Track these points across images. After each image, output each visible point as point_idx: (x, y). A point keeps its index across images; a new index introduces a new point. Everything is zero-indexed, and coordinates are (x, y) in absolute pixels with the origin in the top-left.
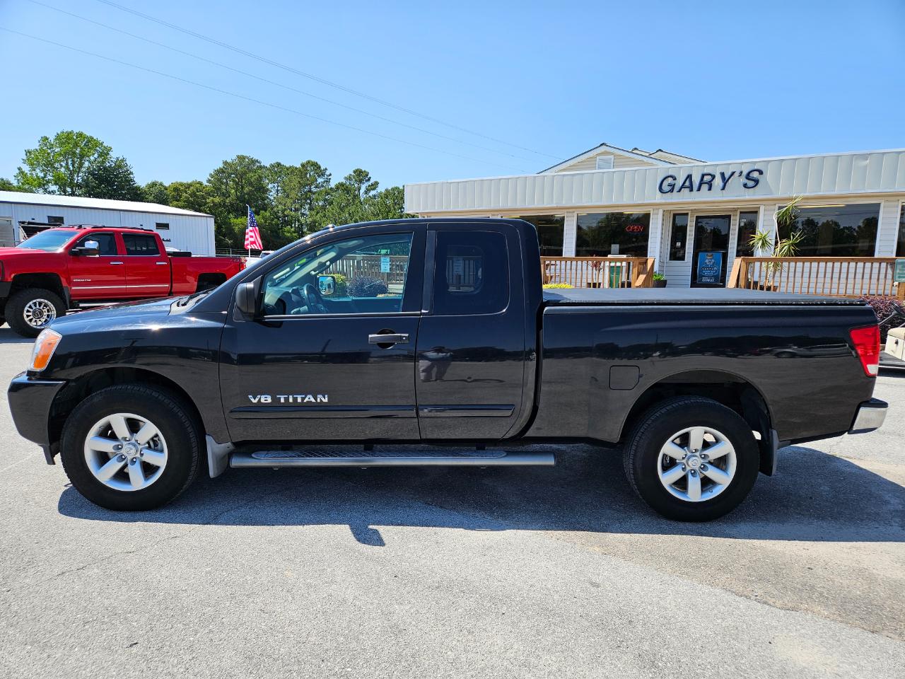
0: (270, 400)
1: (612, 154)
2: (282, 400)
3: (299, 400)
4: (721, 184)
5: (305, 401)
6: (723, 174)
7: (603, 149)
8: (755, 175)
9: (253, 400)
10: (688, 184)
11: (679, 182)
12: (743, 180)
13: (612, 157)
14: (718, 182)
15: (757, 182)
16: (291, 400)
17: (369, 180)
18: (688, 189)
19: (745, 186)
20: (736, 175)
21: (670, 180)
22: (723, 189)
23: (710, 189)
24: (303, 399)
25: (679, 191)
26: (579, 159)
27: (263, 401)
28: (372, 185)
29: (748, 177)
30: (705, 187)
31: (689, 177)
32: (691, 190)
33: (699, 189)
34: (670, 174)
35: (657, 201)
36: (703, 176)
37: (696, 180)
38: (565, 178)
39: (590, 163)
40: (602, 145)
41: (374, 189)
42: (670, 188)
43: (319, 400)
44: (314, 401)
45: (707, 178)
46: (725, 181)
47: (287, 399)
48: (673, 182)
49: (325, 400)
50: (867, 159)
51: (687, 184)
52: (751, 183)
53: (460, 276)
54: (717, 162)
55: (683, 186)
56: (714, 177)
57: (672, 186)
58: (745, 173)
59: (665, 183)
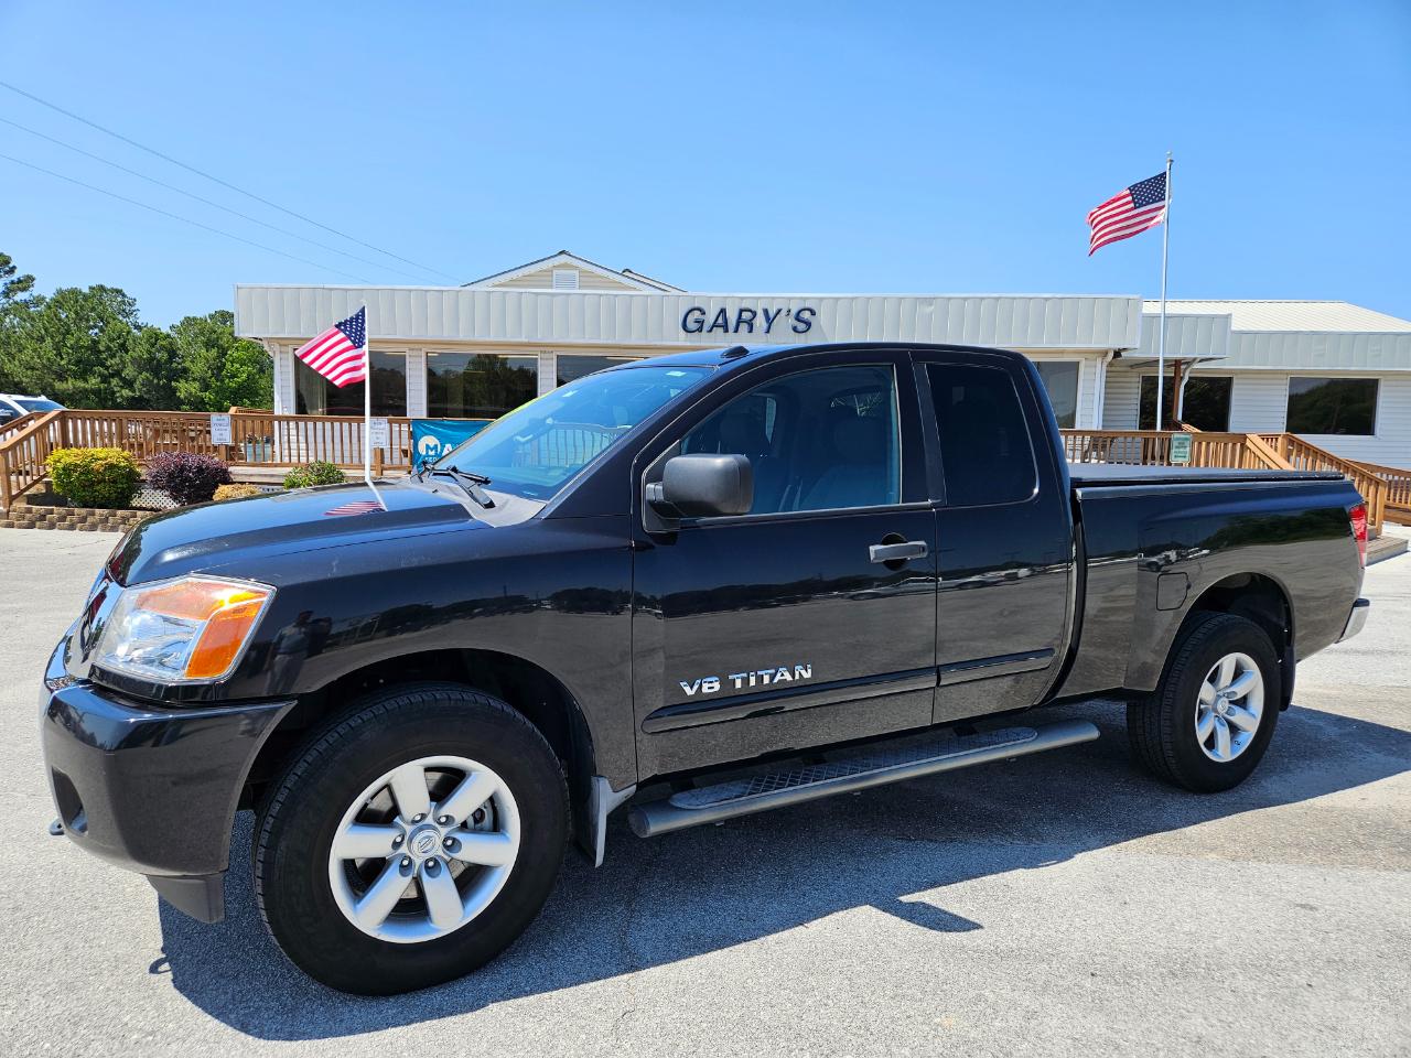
0: (717, 686)
1: (576, 268)
2: (738, 684)
3: (766, 680)
4: (765, 325)
5: (775, 681)
6: (766, 312)
7: (563, 259)
8: (806, 315)
9: (688, 690)
10: (722, 323)
11: (710, 318)
12: (792, 321)
13: (577, 273)
14: (760, 321)
15: (809, 325)
16: (753, 682)
17: (12, 270)
18: (721, 330)
19: (795, 329)
20: (783, 313)
21: (697, 314)
22: (768, 332)
23: (751, 331)
24: (772, 677)
25: (710, 331)
26: (526, 271)
27: (705, 689)
28: (20, 281)
29: (798, 318)
30: (744, 327)
31: (723, 311)
32: (726, 331)
33: (736, 331)
34: (696, 305)
35: (681, 343)
36: (741, 311)
37: (732, 317)
38: (540, 298)
39: (544, 279)
40: (561, 253)
41: (24, 289)
42: (696, 326)
43: (797, 677)
44: (788, 677)
45: (746, 315)
46: (769, 321)
47: (746, 681)
48: (702, 317)
49: (807, 675)
50: (931, 305)
51: (720, 321)
52: (801, 326)
53: (382, 450)
54: (758, 295)
55: (715, 325)
56: (754, 314)
57: (701, 323)
58: (794, 312)
59: (691, 318)
